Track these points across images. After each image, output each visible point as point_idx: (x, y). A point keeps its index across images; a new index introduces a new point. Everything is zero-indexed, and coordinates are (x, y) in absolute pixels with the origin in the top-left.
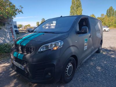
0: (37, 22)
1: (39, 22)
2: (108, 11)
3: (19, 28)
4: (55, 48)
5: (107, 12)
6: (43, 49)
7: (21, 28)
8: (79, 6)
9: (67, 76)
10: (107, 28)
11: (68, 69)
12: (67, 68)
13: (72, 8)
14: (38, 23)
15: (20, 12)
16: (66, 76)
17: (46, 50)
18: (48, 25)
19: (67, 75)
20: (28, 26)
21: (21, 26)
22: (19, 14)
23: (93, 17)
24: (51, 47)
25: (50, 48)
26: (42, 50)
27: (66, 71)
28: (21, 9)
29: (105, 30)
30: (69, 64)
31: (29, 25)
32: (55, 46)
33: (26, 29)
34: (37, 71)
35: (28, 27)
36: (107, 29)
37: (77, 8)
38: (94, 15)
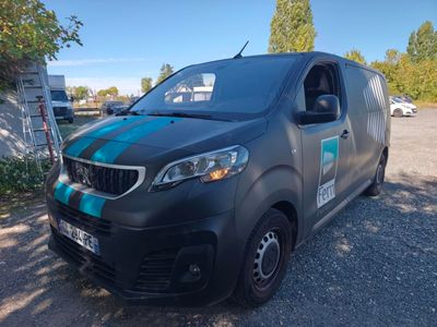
0: (143, 80)
1: (150, 80)
2: (412, 37)
3: (72, 100)
4: (216, 175)
5: (410, 44)
6: (170, 178)
7: (82, 102)
8: (302, 19)
9: (259, 280)
10: (407, 104)
11: (261, 252)
12: (259, 251)
13: (278, 27)
14: (147, 81)
15: (73, 38)
16: (255, 279)
17: (184, 181)
18: (184, 90)
19: (257, 274)
20: (108, 92)
21: (83, 93)
22: (68, 46)
23: (357, 60)
24: (200, 171)
25: (196, 174)
26: (166, 180)
27: (256, 261)
28: (74, 27)
29: (398, 111)
30: (267, 235)
31: (113, 91)
32: (217, 167)
33: (99, 105)
34: (146, 259)
35: (110, 98)
36: (406, 107)
37: (296, 27)
38: (358, 55)
